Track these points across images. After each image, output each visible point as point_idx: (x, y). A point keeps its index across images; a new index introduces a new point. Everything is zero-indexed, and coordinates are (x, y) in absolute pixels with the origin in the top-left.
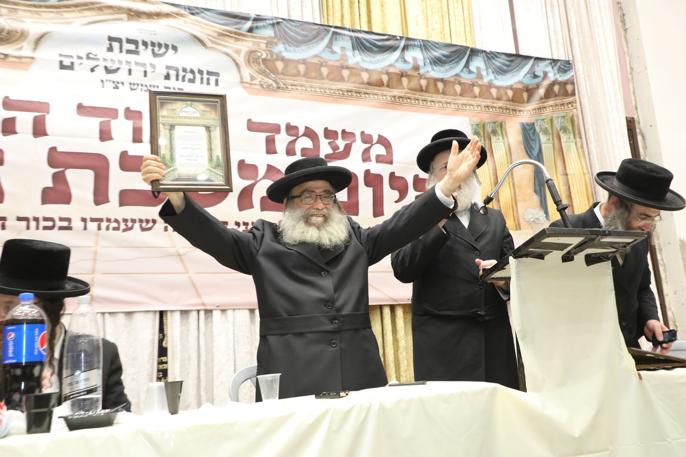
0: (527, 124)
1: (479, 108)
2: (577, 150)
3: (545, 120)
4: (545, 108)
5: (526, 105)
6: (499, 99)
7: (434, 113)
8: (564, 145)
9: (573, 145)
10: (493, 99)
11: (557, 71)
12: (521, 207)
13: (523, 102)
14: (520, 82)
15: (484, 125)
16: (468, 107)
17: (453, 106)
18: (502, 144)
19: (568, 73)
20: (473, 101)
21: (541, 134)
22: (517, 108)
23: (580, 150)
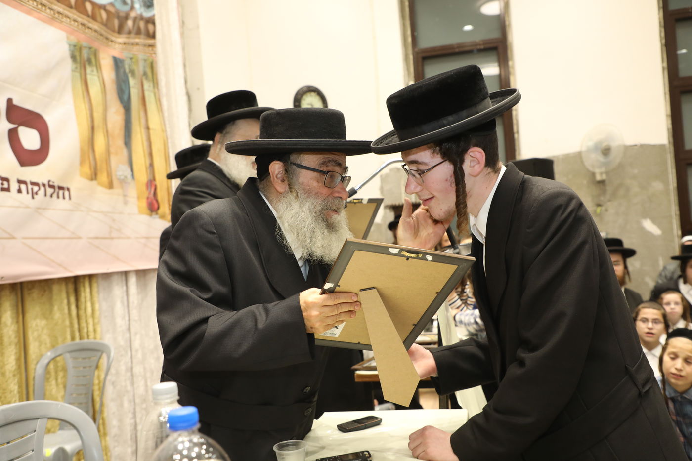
0: (119, 59)
1: (76, 24)
2: (156, 102)
3: (134, 60)
4: (133, 44)
5: (116, 34)
6: (93, 17)
7: (28, 13)
8: (147, 93)
9: (152, 95)
10: (88, 16)
11: (142, 4)
12: (114, 160)
13: (114, 31)
14: (112, 4)
15: (80, 49)
16: (64, 19)
17: (48, 11)
18: (96, 78)
19: (151, 9)
20: (69, 11)
21: (130, 75)
22: (110, 36)
23: (158, 103)
